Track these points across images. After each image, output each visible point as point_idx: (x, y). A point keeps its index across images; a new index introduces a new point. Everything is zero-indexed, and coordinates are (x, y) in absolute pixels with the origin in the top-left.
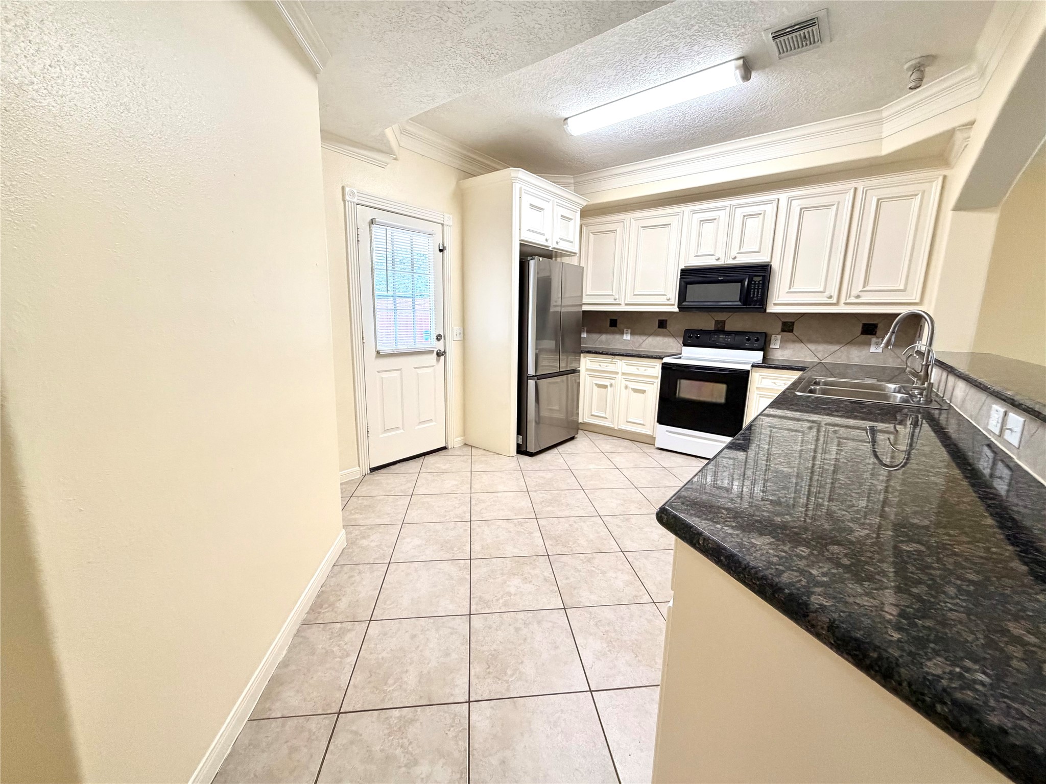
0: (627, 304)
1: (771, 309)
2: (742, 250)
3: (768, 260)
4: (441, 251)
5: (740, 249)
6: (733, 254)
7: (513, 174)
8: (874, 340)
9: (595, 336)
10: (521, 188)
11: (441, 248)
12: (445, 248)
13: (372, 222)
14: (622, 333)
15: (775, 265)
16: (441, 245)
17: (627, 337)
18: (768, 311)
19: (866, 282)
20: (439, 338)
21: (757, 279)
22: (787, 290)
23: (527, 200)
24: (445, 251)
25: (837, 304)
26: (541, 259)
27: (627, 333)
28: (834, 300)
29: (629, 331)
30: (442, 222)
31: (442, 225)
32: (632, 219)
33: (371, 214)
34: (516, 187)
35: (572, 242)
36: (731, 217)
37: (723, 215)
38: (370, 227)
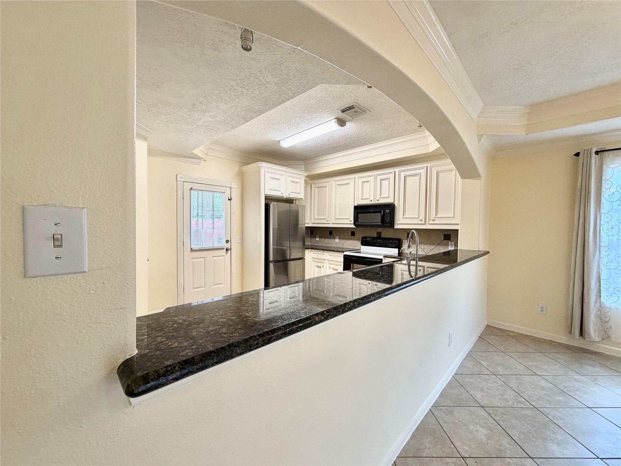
0: (333, 224)
1: (397, 227)
2: (381, 197)
3: (393, 202)
4: (229, 200)
5: (380, 196)
6: (378, 198)
7: (260, 165)
8: (450, 243)
9: (323, 240)
10: (265, 170)
11: (229, 199)
12: (231, 198)
13: (191, 189)
14: (335, 238)
15: (396, 204)
16: (230, 197)
17: (337, 240)
18: (395, 227)
19: (436, 214)
20: (227, 241)
21: (387, 211)
22: (402, 217)
23: (268, 176)
24: (232, 200)
25: (425, 224)
26: (275, 203)
27: (337, 238)
28: (423, 222)
29: (338, 237)
30: (230, 187)
31: (231, 188)
32: (333, 182)
33: (191, 185)
34: (262, 171)
35: (299, 194)
36: (375, 180)
37: (372, 179)
38: (190, 191)
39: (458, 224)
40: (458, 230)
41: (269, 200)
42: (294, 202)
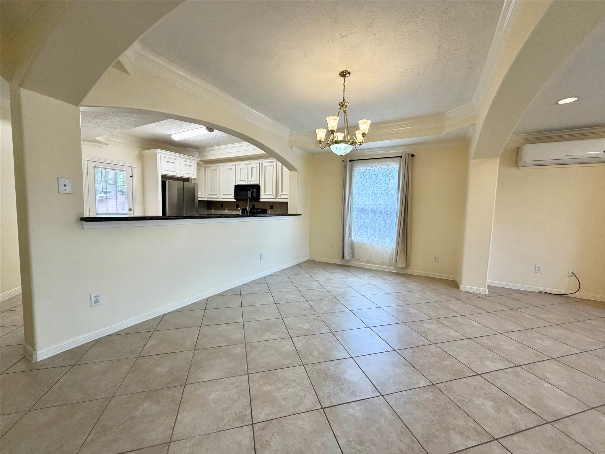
0: (221, 198)
1: (261, 200)
2: (252, 179)
3: (258, 183)
4: (131, 177)
5: (251, 179)
6: (250, 180)
7: (156, 151)
9: (215, 211)
10: (161, 156)
11: (131, 176)
12: (133, 176)
13: (95, 167)
14: (225, 210)
15: (260, 185)
16: (131, 174)
18: (260, 201)
19: (282, 192)
20: (130, 210)
21: (255, 189)
22: (264, 194)
23: (164, 160)
24: (133, 177)
25: (276, 199)
26: (170, 181)
27: (226, 210)
28: (275, 198)
29: (227, 209)
30: (131, 166)
31: (132, 167)
32: (221, 166)
33: (95, 164)
34: (159, 156)
35: (193, 174)
36: (248, 167)
37: (246, 166)
38: (94, 169)
39: (288, 199)
40: (288, 202)
41: (165, 178)
42: (190, 180)
